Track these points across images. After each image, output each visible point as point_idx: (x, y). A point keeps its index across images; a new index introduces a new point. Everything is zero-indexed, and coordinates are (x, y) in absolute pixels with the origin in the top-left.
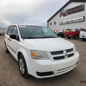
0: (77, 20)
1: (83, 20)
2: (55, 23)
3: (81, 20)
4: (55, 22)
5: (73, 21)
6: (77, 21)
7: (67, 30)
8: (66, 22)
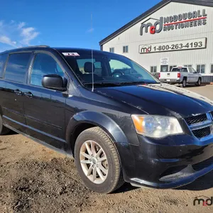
2: (125, 50)
3: (199, 44)
4: (124, 47)
5: (180, 46)
6: (190, 47)
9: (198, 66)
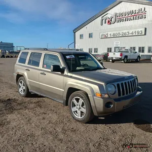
0: (134, 33)
1: (143, 34)
2: (90, 36)
3: (140, 32)
4: (90, 34)
5: (127, 33)
6: (134, 35)
7: (115, 48)
8: (114, 34)
9: (140, 48)
